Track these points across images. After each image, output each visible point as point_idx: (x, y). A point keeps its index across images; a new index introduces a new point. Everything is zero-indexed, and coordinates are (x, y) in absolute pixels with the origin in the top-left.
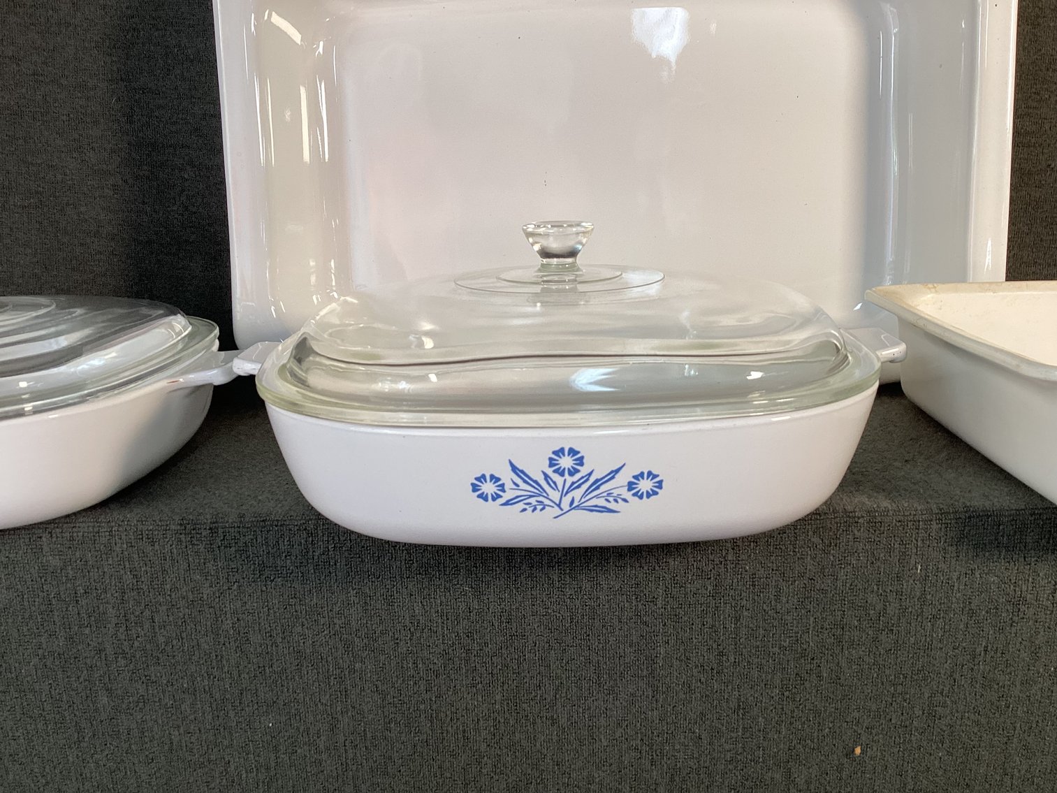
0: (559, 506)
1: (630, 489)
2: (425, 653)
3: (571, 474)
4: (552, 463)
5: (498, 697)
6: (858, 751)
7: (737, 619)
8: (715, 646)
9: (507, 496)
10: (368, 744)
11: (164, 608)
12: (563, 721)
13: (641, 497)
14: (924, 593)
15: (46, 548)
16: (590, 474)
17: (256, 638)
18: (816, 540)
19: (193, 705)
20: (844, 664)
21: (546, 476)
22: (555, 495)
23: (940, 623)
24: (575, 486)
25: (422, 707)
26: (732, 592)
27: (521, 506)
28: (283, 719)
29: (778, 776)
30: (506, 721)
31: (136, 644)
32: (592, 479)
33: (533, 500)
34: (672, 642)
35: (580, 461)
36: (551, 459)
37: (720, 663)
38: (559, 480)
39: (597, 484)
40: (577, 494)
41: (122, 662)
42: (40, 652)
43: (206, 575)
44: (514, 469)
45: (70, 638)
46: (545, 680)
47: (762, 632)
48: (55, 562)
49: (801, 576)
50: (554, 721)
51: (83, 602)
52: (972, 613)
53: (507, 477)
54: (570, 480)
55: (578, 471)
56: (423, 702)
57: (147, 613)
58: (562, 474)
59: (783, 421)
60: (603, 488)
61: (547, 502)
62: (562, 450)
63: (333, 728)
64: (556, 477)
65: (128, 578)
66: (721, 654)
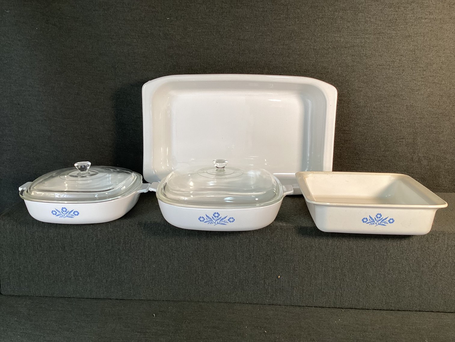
0: (215, 223)
1: (228, 220)
2: (188, 252)
3: (217, 217)
4: (214, 215)
5: (203, 262)
6: (279, 277)
7: (254, 248)
8: (249, 253)
9: (205, 221)
10: (175, 271)
11: (133, 240)
12: (217, 268)
13: (231, 222)
14: (292, 243)
15: (109, 227)
16: (221, 217)
17: (152, 248)
18: (270, 231)
19: (138, 262)
20: (276, 257)
21: (213, 217)
22: (214, 221)
23: (295, 250)
24: (218, 219)
25: (187, 264)
26: (253, 242)
27: (208, 223)
28: (157, 265)
29: (262, 282)
30: (205, 267)
31: (127, 248)
32: (221, 218)
33: (210, 222)
34: (240, 252)
35: (219, 215)
36: (213, 214)
37: (250, 257)
38: (215, 218)
39: (223, 219)
40: (219, 221)
41: (123, 252)
42: (106, 249)
43: (143, 234)
44: (207, 216)
45: (112, 247)
46: (213, 259)
47: (259, 250)
48: (111, 230)
49: (267, 239)
50: (215, 268)
51: (116, 238)
52: (302, 248)
53: (205, 217)
54: (217, 218)
55: (218, 217)
56: (187, 263)
57: (130, 241)
58: (216, 217)
59: (262, 208)
60: (223, 220)
61: (213, 222)
62: (216, 213)
63: (168, 268)
64: (214, 218)
65: (126, 234)
66: (250, 255)
